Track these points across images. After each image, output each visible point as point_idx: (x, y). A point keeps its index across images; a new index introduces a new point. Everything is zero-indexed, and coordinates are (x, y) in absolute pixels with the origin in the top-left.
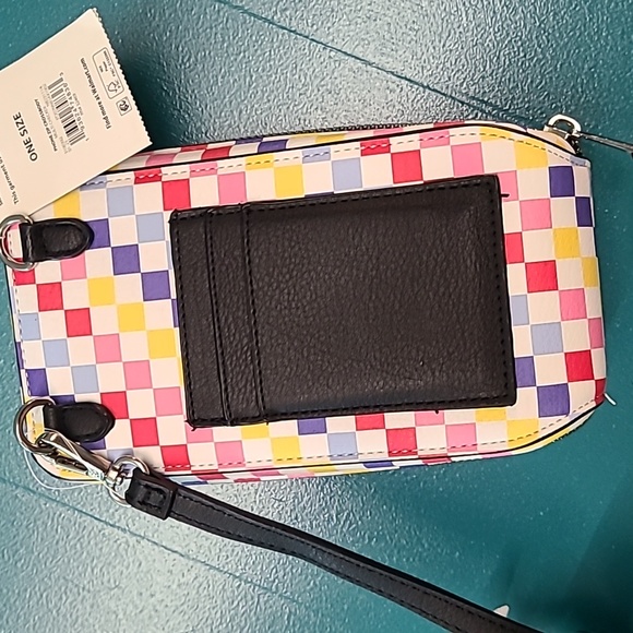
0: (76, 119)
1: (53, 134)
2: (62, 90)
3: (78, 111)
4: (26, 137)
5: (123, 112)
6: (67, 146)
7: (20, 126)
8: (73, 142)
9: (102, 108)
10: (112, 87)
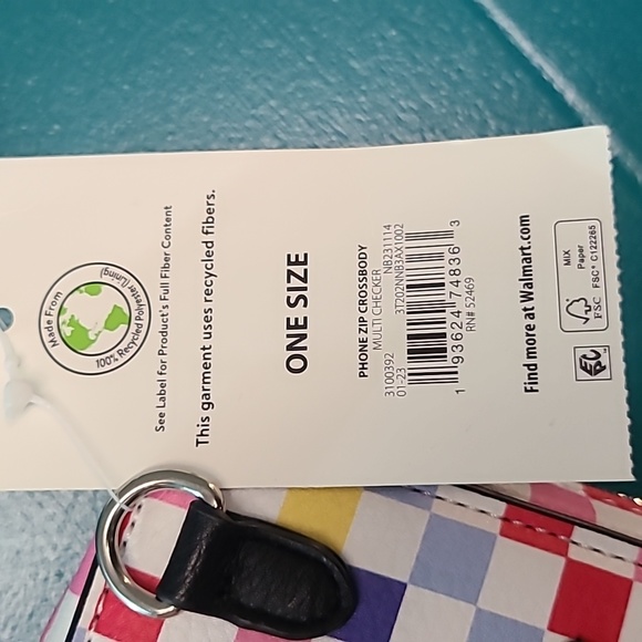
0: (449, 332)
1: (370, 336)
2: (440, 257)
3: (464, 318)
4: (299, 312)
5: (583, 375)
6: (398, 382)
7: (295, 282)
8: (417, 377)
9: (531, 340)
10: (579, 309)
